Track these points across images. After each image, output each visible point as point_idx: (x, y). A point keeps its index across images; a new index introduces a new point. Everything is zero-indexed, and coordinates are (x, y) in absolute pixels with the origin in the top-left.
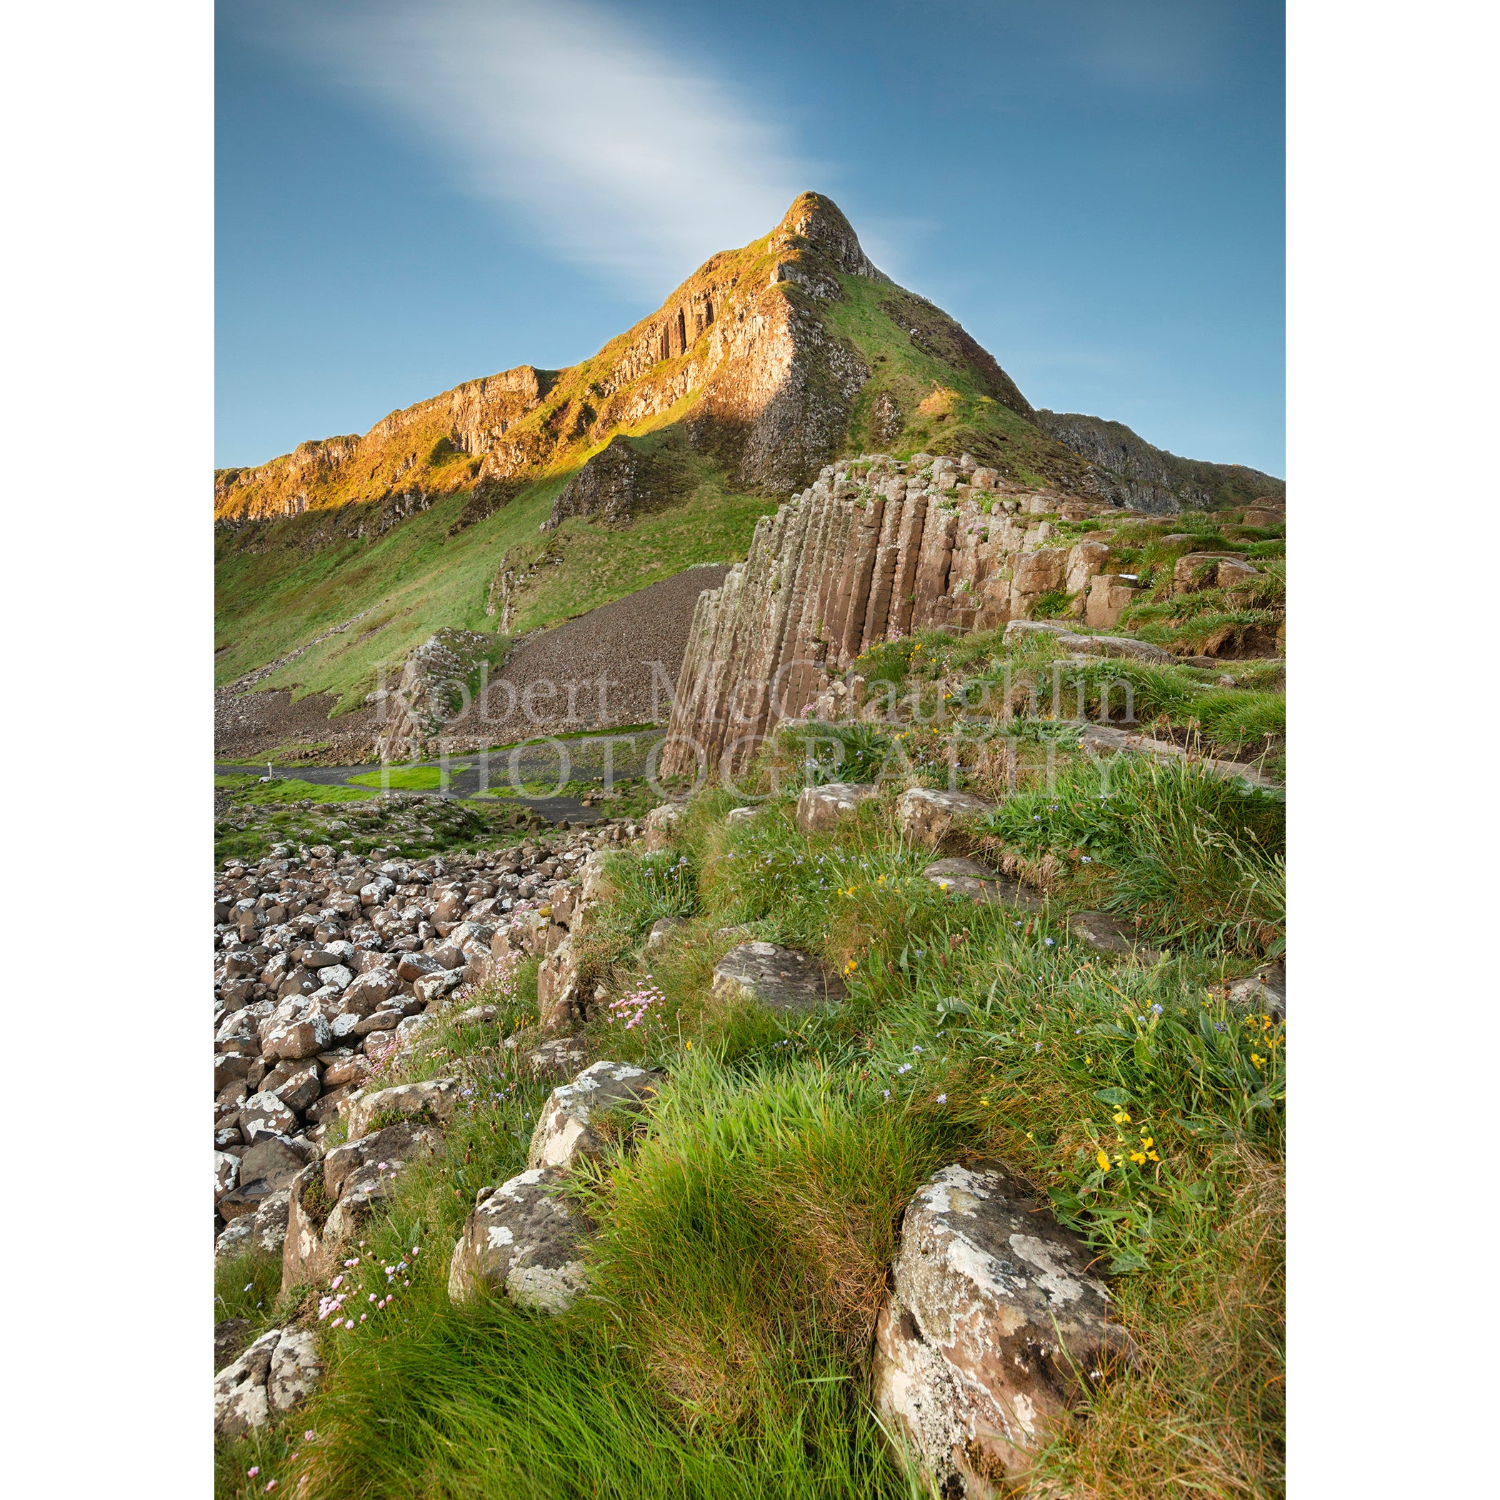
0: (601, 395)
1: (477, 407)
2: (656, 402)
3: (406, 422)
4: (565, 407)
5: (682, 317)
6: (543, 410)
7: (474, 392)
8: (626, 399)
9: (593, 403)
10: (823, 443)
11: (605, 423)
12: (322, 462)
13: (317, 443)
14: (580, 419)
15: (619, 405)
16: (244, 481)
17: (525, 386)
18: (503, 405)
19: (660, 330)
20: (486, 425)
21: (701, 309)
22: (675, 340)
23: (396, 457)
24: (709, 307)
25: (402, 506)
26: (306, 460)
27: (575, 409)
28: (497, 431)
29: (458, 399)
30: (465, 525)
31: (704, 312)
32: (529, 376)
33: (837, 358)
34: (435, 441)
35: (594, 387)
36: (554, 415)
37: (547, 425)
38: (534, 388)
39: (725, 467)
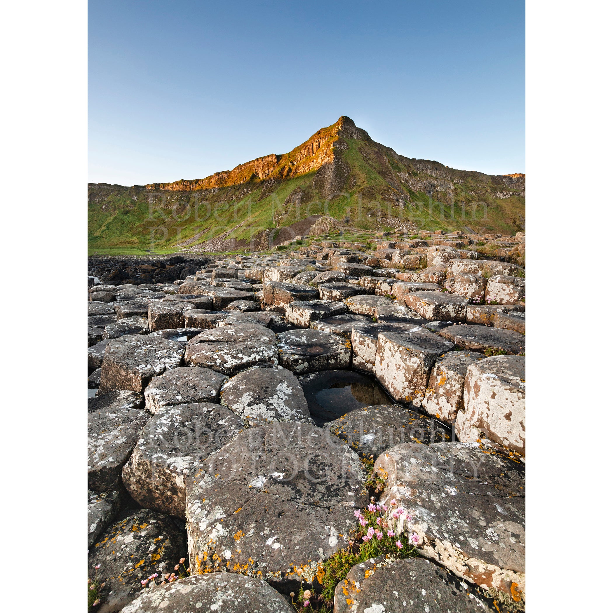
0: (293, 164)
1: (261, 165)
2: (306, 168)
3: (243, 168)
4: (284, 168)
5: (313, 146)
6: (278, 169)
7: (260, 161)
8: (299, 167)
9: (291, 167)
10: (339, 188)
11: (294, 173)
12: (221, 178)
13: (219, 173)
14: (288, 171)
15: (298, 168)
16: (200, 183)
17: (273, 160)
18: (268, 165)
19: (307, 148)
20: (264, 170)
21: (317, 144)
22: (311, 152)
23: (241, 178)
24: (319, 144)
25: (244, 192)
26: (217, 178)
27: (287, 168)
28: (267, 172)
29: (256, 163)
30: (261, 198)
31: (318, 145)
32: (274, 157)
33: (344, 167)
34: (251, 174)
35: (291, 162)
36: (282, 170)
37: (280, 173)
38: (276, 160)
39: (320, 192)
